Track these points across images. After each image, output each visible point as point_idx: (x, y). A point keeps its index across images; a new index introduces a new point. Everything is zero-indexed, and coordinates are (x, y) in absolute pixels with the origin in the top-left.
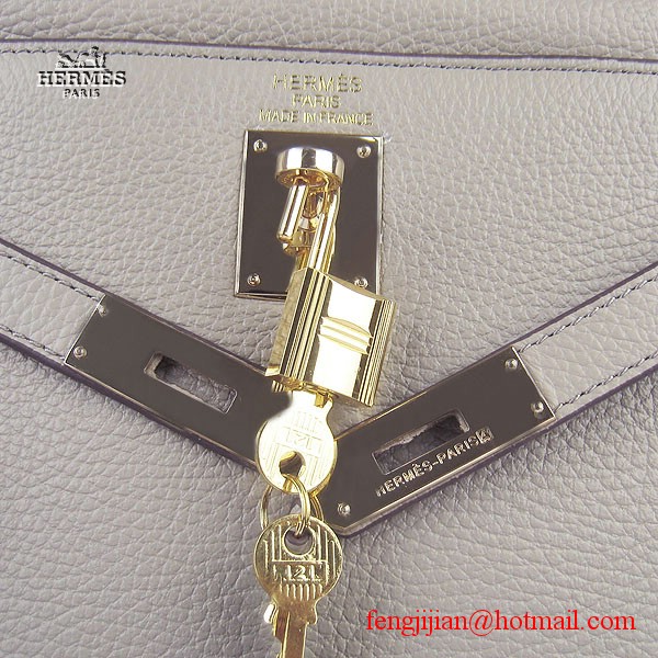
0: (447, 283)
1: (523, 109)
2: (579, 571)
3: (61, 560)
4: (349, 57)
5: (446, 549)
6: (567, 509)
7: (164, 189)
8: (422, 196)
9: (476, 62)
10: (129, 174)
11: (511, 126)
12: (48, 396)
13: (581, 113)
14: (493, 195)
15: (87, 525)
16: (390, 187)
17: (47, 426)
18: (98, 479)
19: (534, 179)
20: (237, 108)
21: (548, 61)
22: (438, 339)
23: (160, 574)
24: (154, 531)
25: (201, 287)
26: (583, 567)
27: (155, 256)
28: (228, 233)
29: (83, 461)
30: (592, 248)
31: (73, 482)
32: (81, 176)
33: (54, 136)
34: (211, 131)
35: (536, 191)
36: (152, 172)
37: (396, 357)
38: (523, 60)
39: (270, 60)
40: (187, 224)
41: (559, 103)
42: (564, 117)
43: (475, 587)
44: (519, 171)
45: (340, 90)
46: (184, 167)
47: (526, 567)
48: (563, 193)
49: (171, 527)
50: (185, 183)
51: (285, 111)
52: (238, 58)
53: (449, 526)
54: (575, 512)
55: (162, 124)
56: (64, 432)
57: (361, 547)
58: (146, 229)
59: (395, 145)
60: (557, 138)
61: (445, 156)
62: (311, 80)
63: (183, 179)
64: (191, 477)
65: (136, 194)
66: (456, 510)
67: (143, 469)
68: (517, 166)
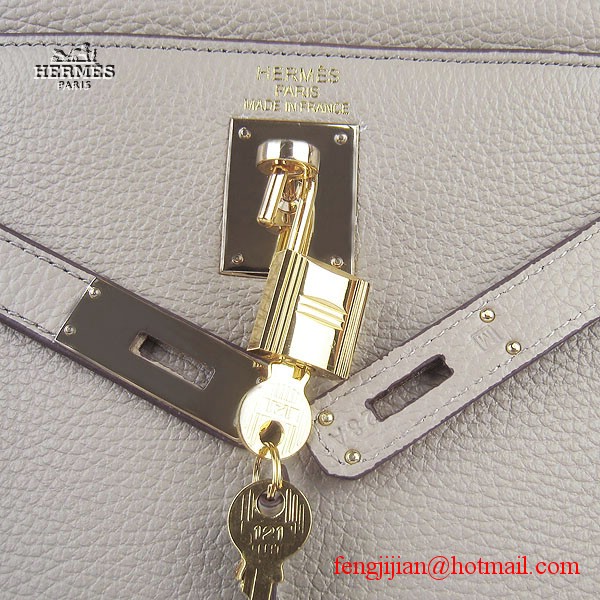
0: (416, 262)
1: (489, 99)
2: (542, 528)
3: (52, 517)
4: (328, 50)
5: (416, 506)
6: (529, 469)
7: (155, 173)
8: (395, 181)
9: (446, 55)
10: (123, 159)
11: (477, 117)
12: (44, 364)
13: (543, 105)
14: (460, 181)
15: (78, 485)
16: (365, 172)
17: (43, 392)
18: (89, 441)
19: (499, 166)
20: (223, 98)
21: (514, 55)
22: (408, 313)
23: (145, 530)
24: (141, 489)
25: (188, 265)
26: (544, 524)
27: (146, 236)
28: (215, 214)
29: (75, 425)
30: (550, 231)
31: (66, 444)
32: (78, 160)
33: (52, 123)
34: (199, 118)
35: (500, 178)
36: (143, 158)
37: (368, 330)
38: (491, 54)
39: (254, 53)
40: (175, 206)
41: (523, 94)
42: (527, 108)
43: (443, 543)
44: (484, 159)
45: (319, 81)
46: (174, 153)
47: (490, 524)
48: (525, 179)
49: (157, 486)
50: (175, 168)
51: (268, 101)
52: (224, 51)
53: (418, 485)
54: (536, 472)
55: (153, 112)
56: (59, 398)
57: (336, 504)
58: (138, 211)
59: (370, 133)
60: (520, 128)
61: (416, 144)
62: (292, 72)
63: (172, 164)
64: (177, 439)
65: (129, 178)
66: (424, 470)
67: (132, 432)
68: (482, 154)
